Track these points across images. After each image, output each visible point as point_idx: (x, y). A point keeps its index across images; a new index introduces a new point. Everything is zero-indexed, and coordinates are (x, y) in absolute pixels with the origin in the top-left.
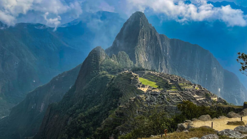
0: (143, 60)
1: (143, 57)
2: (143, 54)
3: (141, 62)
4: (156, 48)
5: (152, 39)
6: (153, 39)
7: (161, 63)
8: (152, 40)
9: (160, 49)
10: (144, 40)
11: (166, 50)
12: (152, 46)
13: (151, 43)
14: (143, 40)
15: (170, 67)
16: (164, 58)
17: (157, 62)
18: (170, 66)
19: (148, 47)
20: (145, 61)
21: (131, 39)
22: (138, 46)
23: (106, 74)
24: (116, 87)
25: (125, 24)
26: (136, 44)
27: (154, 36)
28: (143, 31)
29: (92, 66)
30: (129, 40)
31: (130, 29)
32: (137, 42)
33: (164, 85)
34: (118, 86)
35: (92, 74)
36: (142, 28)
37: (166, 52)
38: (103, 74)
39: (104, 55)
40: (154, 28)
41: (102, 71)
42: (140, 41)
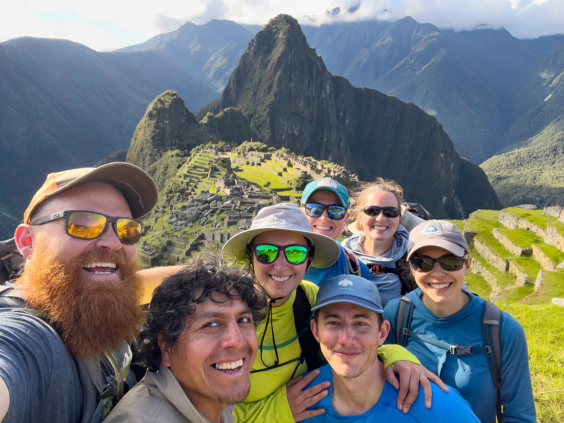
0: (287, 131)
1: (288, 125)
2: (287, 118)
3: (281, 135)
4: (320, 108)
5: (311, 84)
6: (313, 85)
7: (327, 141)
8: (312, 88)
9: (327, 109)
10: (293, 85)
11: (345, 112)
12: (311, 101)
13: (310, 94)
14: (290, 86)
16: (335, 128)
17: (319, 138)
18: (347, 148)
19: (302, 102)
20: (292, 136)
21: (262, 82)
22: (276, 98)
23: (178, 155)
24: (175, 184)
25: (251, 45)
26: (272, 93)
27: (317, 76)
28: (290, 63)
29: (153, 138)
30: (258, 84)
31: (261, 57)
32: (275, 89)
33: (293, 182)
34: (180, 182)
35: (151, 155)
36: (289, 57)
37: (344, 118)
38: (172, 156)
39: (183, 114)
40: (320, 59)
41: (174, 149)
42: (282, 86)
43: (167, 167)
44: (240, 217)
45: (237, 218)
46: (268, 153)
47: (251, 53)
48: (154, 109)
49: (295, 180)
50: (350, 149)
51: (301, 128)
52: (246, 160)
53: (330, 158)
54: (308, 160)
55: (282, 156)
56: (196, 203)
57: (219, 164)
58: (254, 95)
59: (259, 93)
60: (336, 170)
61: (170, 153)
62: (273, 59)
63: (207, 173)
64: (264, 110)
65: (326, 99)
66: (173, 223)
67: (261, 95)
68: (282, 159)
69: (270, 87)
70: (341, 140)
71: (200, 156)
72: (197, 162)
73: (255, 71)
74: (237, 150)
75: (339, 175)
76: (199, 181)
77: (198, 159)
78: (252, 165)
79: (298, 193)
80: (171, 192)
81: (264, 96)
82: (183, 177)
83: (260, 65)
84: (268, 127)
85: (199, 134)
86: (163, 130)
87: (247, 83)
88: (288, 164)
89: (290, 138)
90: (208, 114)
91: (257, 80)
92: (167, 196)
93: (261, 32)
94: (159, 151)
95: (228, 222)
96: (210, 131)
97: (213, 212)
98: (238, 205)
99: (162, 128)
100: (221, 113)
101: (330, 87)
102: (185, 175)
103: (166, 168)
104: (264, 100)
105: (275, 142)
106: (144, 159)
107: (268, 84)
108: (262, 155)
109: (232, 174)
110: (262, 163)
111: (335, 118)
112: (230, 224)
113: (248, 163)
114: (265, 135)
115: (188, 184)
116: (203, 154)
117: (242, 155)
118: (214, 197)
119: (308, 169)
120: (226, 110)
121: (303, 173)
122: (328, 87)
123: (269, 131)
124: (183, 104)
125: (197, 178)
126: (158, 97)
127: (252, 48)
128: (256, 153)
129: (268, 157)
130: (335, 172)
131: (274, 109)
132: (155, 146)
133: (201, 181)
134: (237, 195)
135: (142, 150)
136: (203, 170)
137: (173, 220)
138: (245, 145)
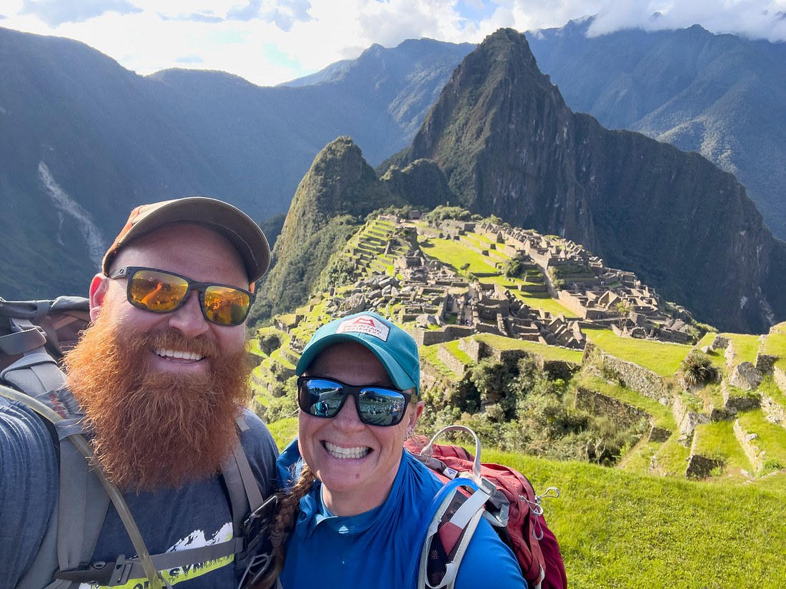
0: (500, 192)
1: (502, 184)
2: (501, 173)
3: (492, 198)
4: (552, 159)
5: (540, 126)
6: (543, 127)
7: (560, 207)
8: (541, 132)
9: (562, 161)
10: (513, 127)
11: (590, 165)
12: (538, 150)
13: (537, 139)
14: (509, 128)
15: (591, 220)
16: (573, 189)
17: (548, 202)
18: (589, 218)
19: (525, 150)
20: (508, 199)
21: (469, 124)
22: (487, 145)
23: (348, 222)
24: (341, 260)
25: (456, 72)
26: (482, 138)
27: (549, 114)
28: (511, 98)
29: (318, 199)
30: (463, 127)
31: (470, 89)
32: (487, 133)
33: (503, 265)
34: (348, 259)
35: (314, 221)
36: (510, 87)
37: (588, 174)
38: (342, 223)
39: (359, 168)
40: (556, 89)
41: (344, 214)
42: (498, 129)
43: (334, 238)
44: (420, 311)
45: (416, 311)
46: (470, 223)
47: (456, 84)
48: (322, 161)
49: (507, 261)
50: (594, 220)
51: (521, 188)
52: (439, 232)
53: (563, 232)
54: (527, 234)
55: (490, 227)
56: (364, 287)
57: (401, 237)
58: (457, 141)
59: (463, 138)
60: (568, 249)
61: (338, 219)
62: (487, 92)
63: (383, 247)
64: (470, 162)
65: (560, 146)
66: (332, 313)
67: (467, 142)
68: (489, 231)
69: (479, 132)
70: (580, 207)
71: (377, 224)
72: (371, 232)
73: (460, 109)
74: (428, 217)
75: (573, 258)
76: (373, 259)
77: (373, 228)
78: (447, 239)
79: (510, 280)
80: (335, 271)
81: (470, 143)
82: (352, 252)
83: (468, 100)
84: (473, 186)
85: (378, 195)
86: (332, 188)
87: (449, 125)
88: (498, 239)
89: (504, 202)
90: (392, 167)
91: (461, 121)
92: (331, 277)
93: (472, 54)
94: (324, 217)
95: (404, 316)
96: (393, 191)
97: (386, 301)
98: (420, 293)
99: (330, 186)
100: (409, 167)
101: (568, 130)
102: (355, 250)
103: (332, 239)
104: (470, 149)
105: (482, 208)
106: (305, 227)
107: (477, 126)
108: (462, 225)
109: (418, 251)
110: (461, 237)
111: (573, 174)
112: (406, 319)
113: (441, 236)
114: (468, 197)
115: (358, 262)
116: (380, 222)
117: (434, 224)
118: (388, 280)
119: (526, 247)
120: (416, 162)
121: (519, 253)
122: (565, 130)
123: (474, 191)
124: (360, 155)
125: (370, 254)
126: (328, 145)
127: (458, 77)
128: (453, 222)
129: (470, 229)
130: (566, 253)
131: (483, 162)
132: (320, 209)
133: (376, 259)
134: (420, 279)
135: (304, 214)
136: (379, 243)
137: (333, 309)
138: (439, 211)
